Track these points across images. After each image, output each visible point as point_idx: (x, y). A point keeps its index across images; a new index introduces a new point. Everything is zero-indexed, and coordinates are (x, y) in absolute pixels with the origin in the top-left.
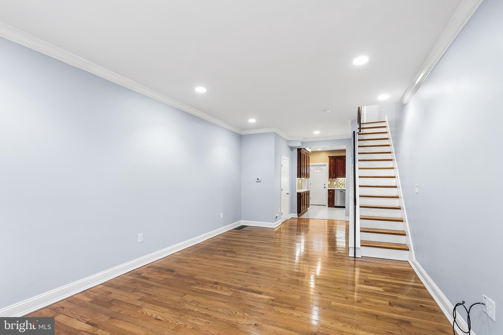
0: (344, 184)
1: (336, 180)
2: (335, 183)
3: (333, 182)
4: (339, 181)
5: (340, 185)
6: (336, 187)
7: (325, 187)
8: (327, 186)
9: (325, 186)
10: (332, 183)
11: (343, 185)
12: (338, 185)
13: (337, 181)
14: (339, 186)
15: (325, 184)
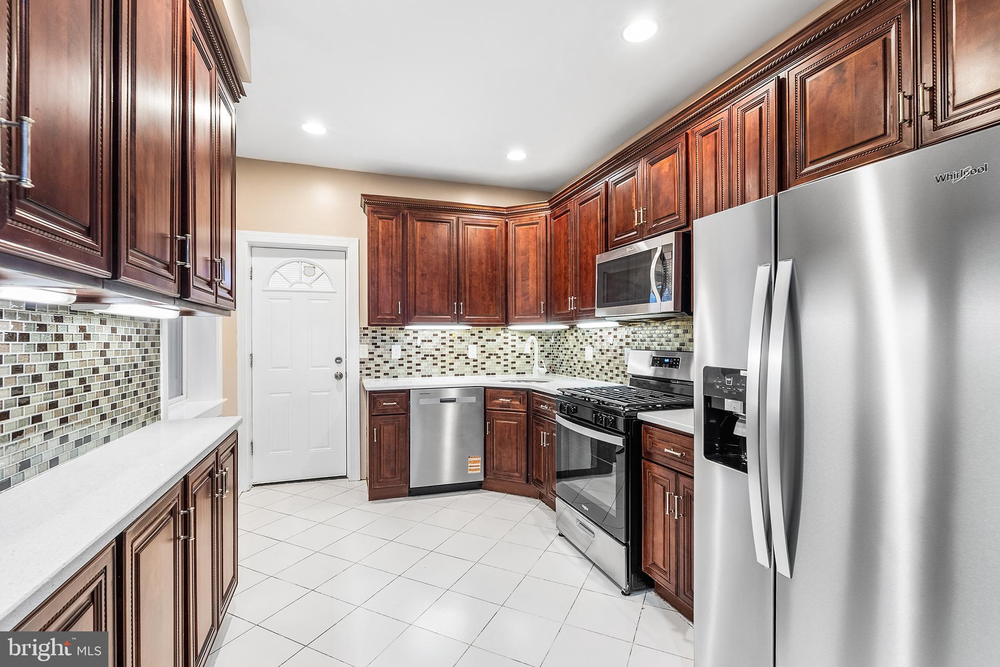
0: (440, 358)
1: (401, 335)
2: (396, 352)
3: (388, 347)
4: (419, 342)
5: (424, 364)
6: (402, 371)
7: (339, 377)
8: (353, 369)
9: (341, 369)
10: (378, 352)
11: (435, 361)
12: (415, 361)
13: (409, 339)
14: (415, 368)
15: (338, 360)
